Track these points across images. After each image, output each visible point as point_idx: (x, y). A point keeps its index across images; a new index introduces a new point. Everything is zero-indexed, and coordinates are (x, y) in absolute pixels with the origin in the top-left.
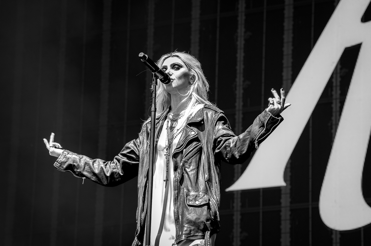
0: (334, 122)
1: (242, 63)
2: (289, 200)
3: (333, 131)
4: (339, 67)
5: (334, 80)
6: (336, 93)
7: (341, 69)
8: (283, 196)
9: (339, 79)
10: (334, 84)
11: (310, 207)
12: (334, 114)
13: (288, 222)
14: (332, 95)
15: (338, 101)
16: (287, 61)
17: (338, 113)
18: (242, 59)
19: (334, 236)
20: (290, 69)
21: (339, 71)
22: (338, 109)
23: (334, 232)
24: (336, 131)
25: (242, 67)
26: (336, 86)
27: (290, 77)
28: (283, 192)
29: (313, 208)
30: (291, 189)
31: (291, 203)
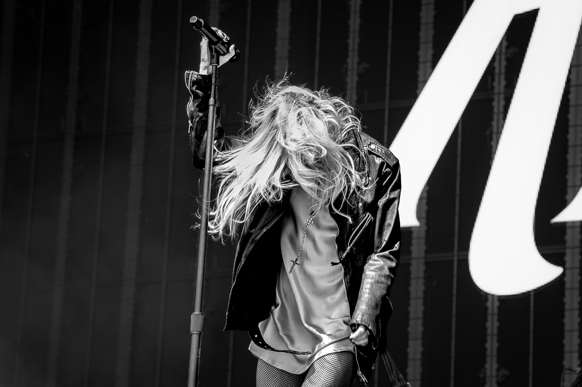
0: (495, 130)
1: (357, 34)
2: (424, 248)
3: (493, 143)
4: (505, 44)
5: (496, 64)
6: (500, 84)
7: (507, 47)
8: (414, 242)
9: (504, 63)
10: (497, 71)
11: (455, 259)
12: (495, 117)
13: (421, 282)
14: (493, 88)
15: (502, 96)
16: (426, 33)
17: (501, 116)
18: (357, 28)
19: (489, 304)
20: (430, 45)
21: (504, 50)
22: (502, 109)
23: (490, 297)
24: (497, 142)
25: (357, 40)
26: (500, 74)
27: (430, 58)
28: (414, 235)
29: (459, 261)
30: (427, 232)
31: (426, 252)
